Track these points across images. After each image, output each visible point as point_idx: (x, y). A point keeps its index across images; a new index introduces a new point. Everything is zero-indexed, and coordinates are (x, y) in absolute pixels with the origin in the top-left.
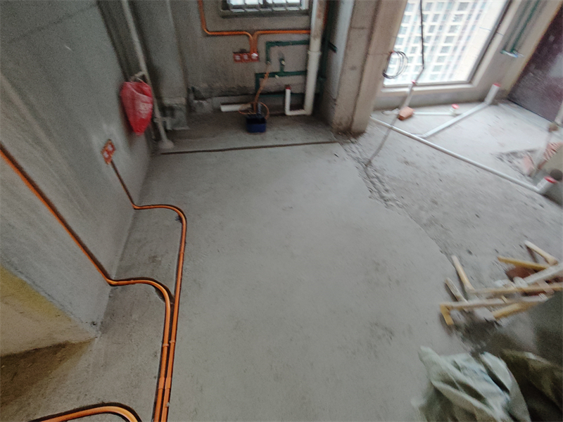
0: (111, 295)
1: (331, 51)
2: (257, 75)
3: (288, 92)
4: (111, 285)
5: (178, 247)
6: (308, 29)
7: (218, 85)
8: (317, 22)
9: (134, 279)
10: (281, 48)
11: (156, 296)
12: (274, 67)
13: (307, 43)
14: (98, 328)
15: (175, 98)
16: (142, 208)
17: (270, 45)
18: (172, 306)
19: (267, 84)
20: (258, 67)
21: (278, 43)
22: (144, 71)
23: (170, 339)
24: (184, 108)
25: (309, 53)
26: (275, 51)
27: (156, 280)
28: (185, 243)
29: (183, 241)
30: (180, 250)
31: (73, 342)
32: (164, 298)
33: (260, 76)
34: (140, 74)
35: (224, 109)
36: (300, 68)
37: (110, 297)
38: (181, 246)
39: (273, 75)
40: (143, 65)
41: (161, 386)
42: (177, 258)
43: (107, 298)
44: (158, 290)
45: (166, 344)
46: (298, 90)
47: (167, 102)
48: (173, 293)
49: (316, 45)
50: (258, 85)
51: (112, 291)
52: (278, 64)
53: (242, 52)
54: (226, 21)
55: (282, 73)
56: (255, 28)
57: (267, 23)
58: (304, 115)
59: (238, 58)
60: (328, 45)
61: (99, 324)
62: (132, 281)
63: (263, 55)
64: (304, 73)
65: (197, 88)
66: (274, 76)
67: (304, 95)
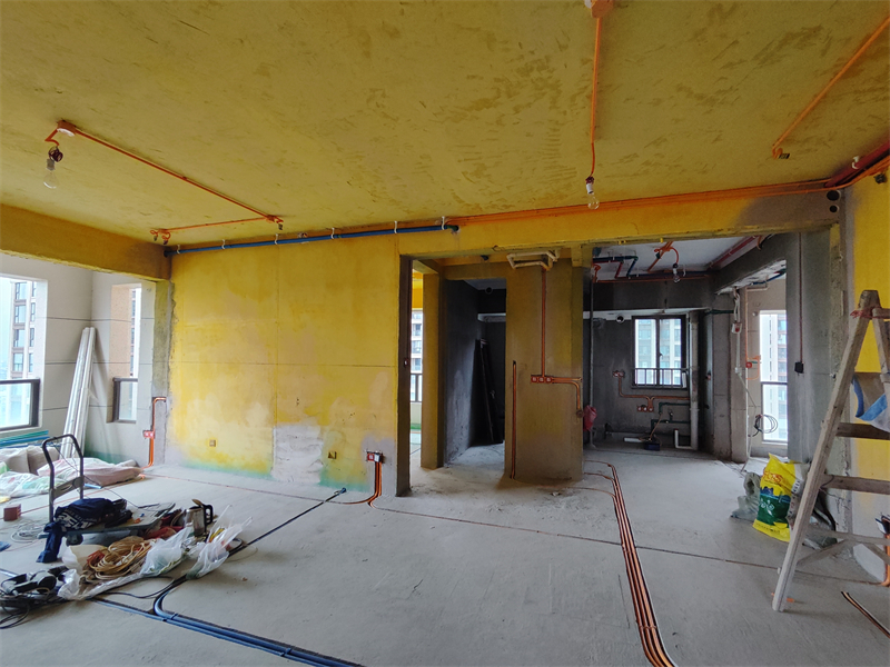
2: (652, 421)
3: (676, 432)
6: (689, 397)
8: (693, 393)
10: (671, 407)
12: (665, 416)
13: (689, 405)
17: (661, 405)
19: (659, 426)
20: (653, 416)
21: (668, 404)
25: (691, 410)
26: (665, 408)
33: (654, 421)
35: (626, 440)
36: (685, 419)
39: (665, 421)
46: (686, 434)
49: (694, 407)
50: (653, 427)
52: (668, 415)
53: (643, 406)
54: (633, 390)
55: (671, 421)
56: (652, 395)
57: (660, 393)
58: (691, 449)
59: (640, 409)
60: (703, 406)
63: (657, 409)
64: (689, 422)
67: (689, 437)
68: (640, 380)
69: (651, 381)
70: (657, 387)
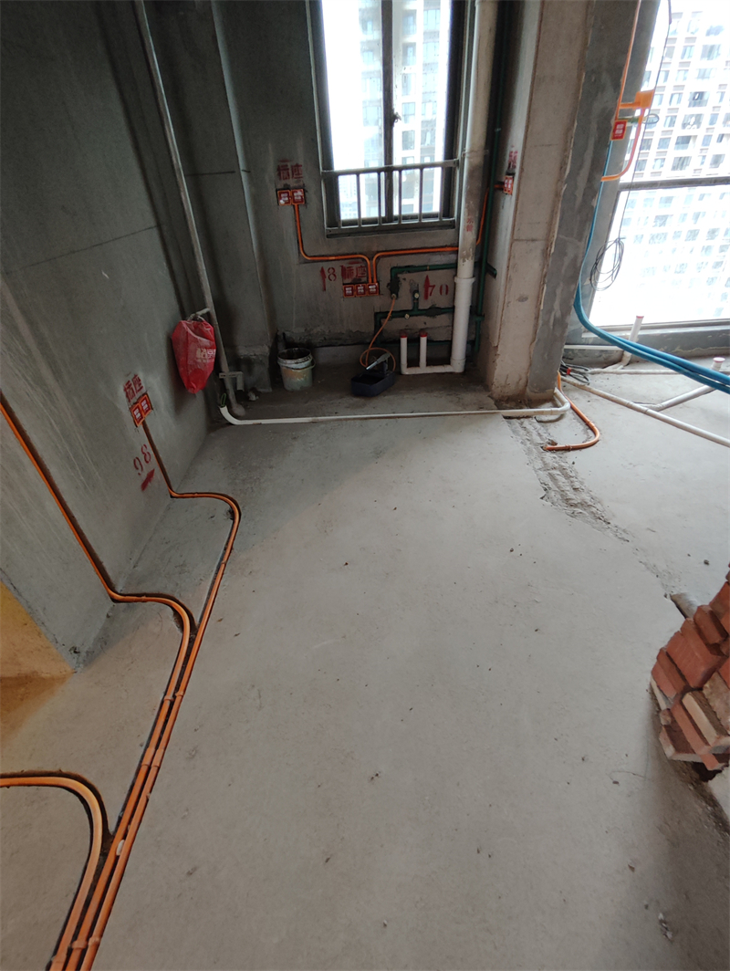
0: (110, 614)
1: (489, 276)
2: (376, 314)
3: (424, 340)
4: (114, 600)
5: (220, 555)
6: (454, 247)
7: (319, 329)
8: (467, 237)
9: (147, 595)
10: (413, 276)
11: (173, 624)
12: (404, 301)
13: (455, 267)
14: (81, 659)
15: (254, 346)
16: (182, 496)
17: (396, 271)
18: (192, 641)
19: (392, 327)
20: (379, 303)
21: (410, 269)
22: (210, 308)
23: (177, 689)
24: (267, 362)
25: (457, 280)
26: (405, 281)
27: (178, 598)
28: (232, 548)
29: (229, 548)
30: (222, 559)
31: (43, 675)
32: (182, 627)
33: (380, 316)
34: (205, 311)
36: (444, 303)
37: (108, 616)
38: (224, 554)
39: (401, 314)
40: (209, 299)
41: (147, 761)
42: (215, 569)
43: (104, 617)
44: (176, 613)
45: (169, 697)
46: (442, 336)
47: (243, 352)
48: (197, 620)
49: (466, 269)
51: (112, 609)
52: (410, 296)
53: (356, 282)
54: (334, 241)
55: (415, 311)
56: (375, 249)
57: (392, 241)
58: (451, 373)
59: (349, 290)
60: (484, 269)
61: (83, 654)
62: (144, 598)
63: (386, 286)
64: (451, 310)
65: (288, 334)
66: (404, 316)
67: (449, 344)
68: (347, 213)
69: (371, 211)
70: (389, 225)
